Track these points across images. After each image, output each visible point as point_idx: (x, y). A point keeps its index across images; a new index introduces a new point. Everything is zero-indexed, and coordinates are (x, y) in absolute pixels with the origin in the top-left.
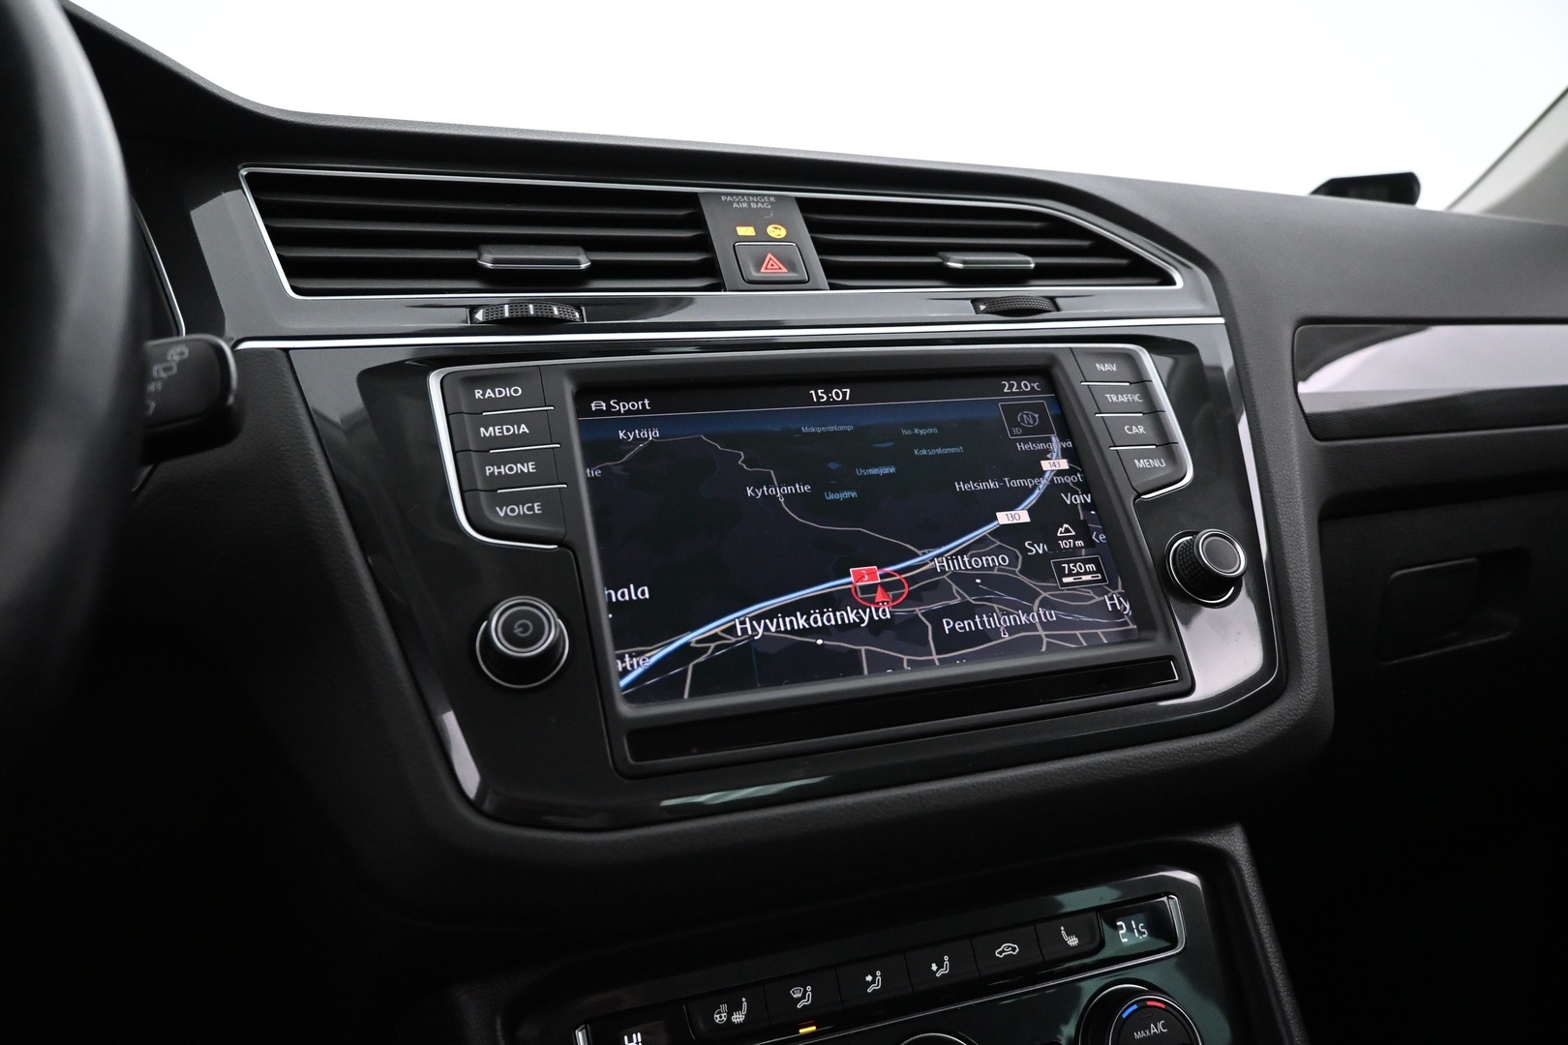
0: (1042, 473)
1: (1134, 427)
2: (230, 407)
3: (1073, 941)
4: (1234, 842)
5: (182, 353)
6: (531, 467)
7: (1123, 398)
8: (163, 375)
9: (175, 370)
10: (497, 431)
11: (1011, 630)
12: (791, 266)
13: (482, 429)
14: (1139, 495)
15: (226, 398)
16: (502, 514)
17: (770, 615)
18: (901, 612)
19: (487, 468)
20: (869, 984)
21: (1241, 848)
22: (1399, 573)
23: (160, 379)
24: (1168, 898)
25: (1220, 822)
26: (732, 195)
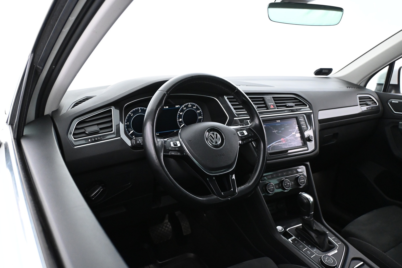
0: (296, 129)
1: (304, 124)
3: (295, 172)
4: (308, 163)
7: (303, 121)
11: (294, 144)
12: (274, 107)
14: (305, 131)
17: (276, 143)
18: (286, 143)
20: (279, 175)
22: (325, 136)
25: (307, 162)
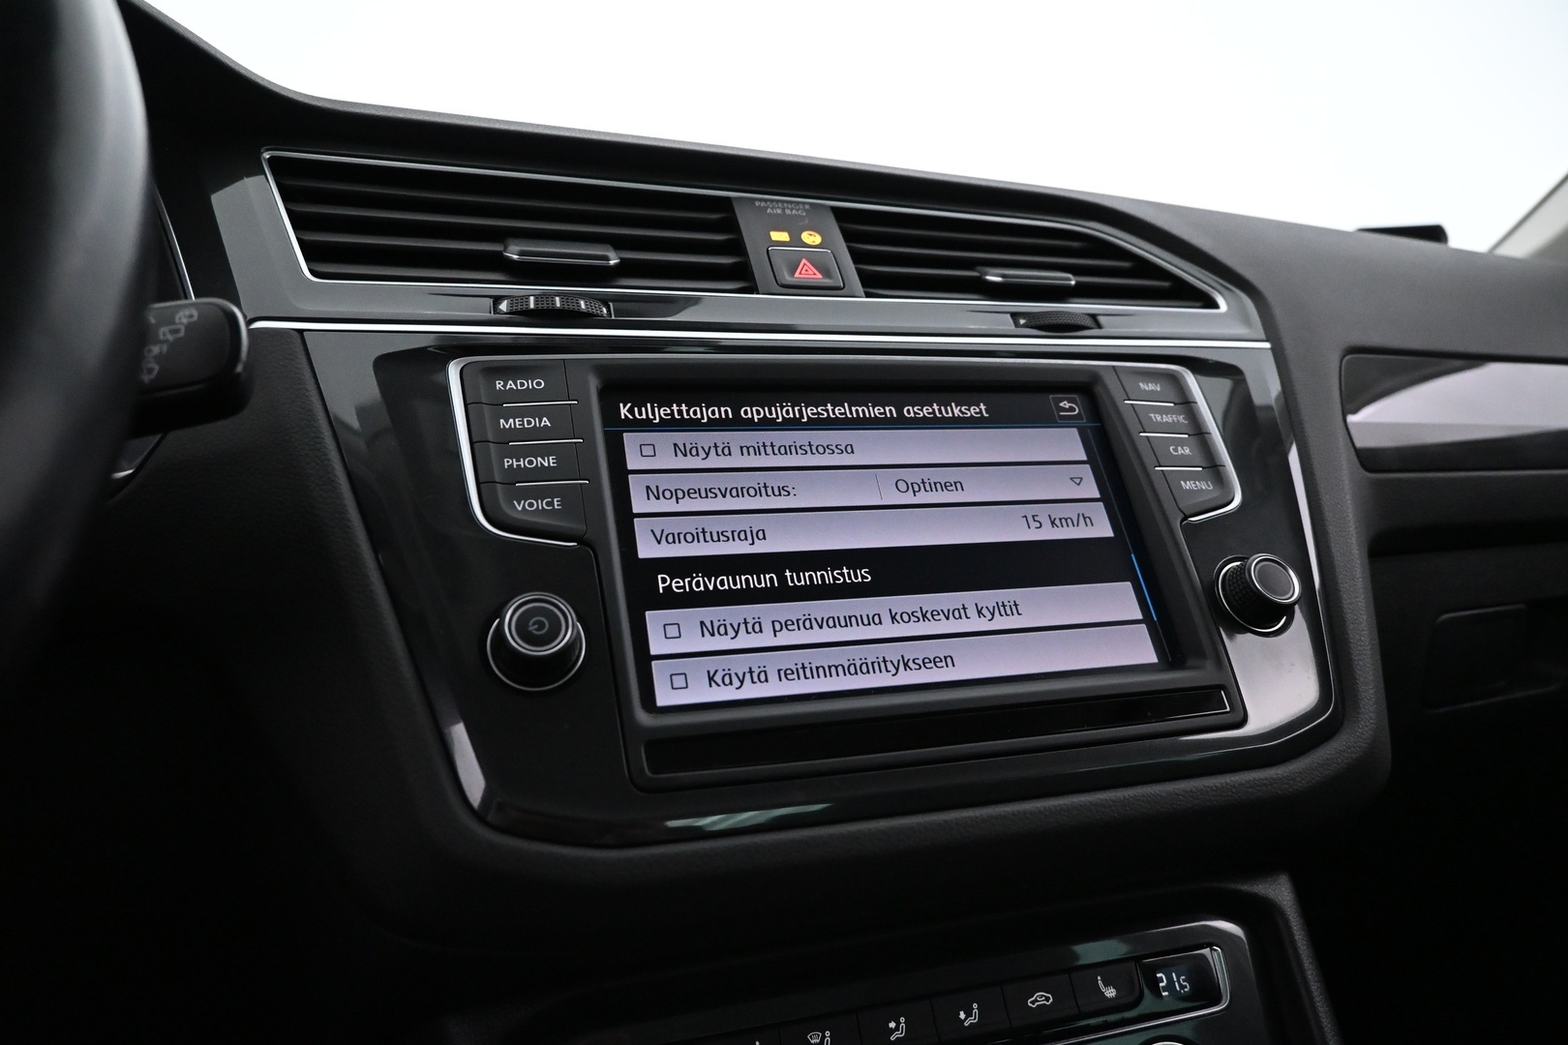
1: (1179, 448)
2: (239, 375)
3: (1110, 993)
4: (1281, 892)
5: (191, 316)
6: (551, 461)
7: (1168, 419)
8: (170, 337)
9: (182, 334)
10: (517, 423)
12: (826, 273)
13: (502, 421)
14: (1186, 517)
15: (235, 366)
16: (520, 509)
19: (506, 460)
20: (892, 1031)
21: (1288, 898)
22: (1445, 617)
23: (166, 341)
24: (1212, 950)
25: (1266, 869)
26: (766, 201)
